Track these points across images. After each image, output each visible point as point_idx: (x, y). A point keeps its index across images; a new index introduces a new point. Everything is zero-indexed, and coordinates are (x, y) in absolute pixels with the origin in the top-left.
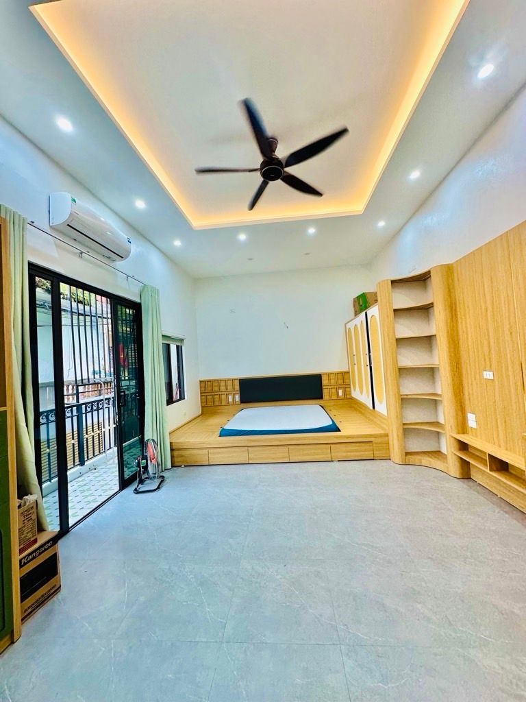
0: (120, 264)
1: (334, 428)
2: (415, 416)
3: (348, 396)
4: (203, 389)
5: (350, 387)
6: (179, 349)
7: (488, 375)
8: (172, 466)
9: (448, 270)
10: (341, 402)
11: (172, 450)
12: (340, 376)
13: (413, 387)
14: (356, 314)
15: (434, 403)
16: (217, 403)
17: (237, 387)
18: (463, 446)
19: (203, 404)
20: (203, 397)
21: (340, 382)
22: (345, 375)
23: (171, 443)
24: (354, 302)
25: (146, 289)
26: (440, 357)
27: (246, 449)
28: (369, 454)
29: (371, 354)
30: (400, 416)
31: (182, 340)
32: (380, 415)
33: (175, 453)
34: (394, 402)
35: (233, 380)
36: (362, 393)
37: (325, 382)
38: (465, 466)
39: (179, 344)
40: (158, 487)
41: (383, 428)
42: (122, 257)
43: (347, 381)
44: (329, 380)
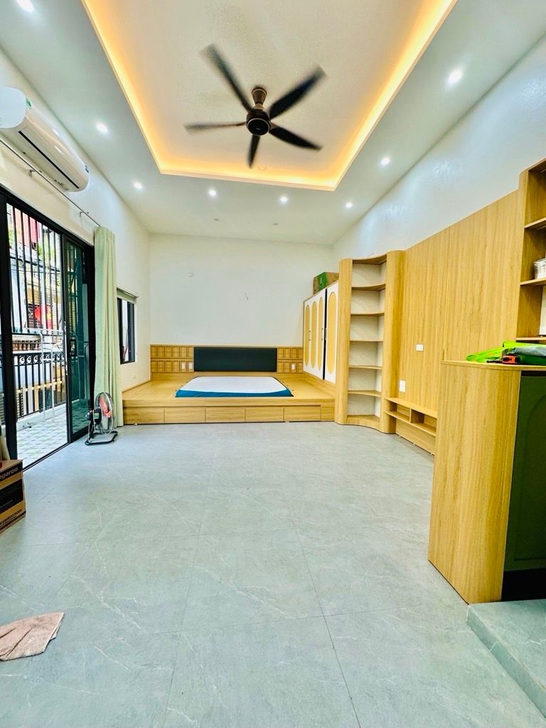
0: (73, 194)
1: (287, 393)
2: (359, 385)
3: (300, 371)
4: (154, 354)
5: (302, 363)
6: (130, 307)
7: (420, 347)
8: (124, 425)
9: (402, 256)
10: (291, 376)
11: (124, 408)
12: (294, 352)
13: (360, 360)
14: (315, 292)
15: (375, 372)
16: (168, 370)
17: (192, 355)
18: (394, 407)
19: (154, 370)
20: (153, 363)
21: (294, 356)
22: (299, 350)
23: (124, 401)
24: (314, 281)
25: (101, 231)
26: (384, 334)
27: (204, 409)
28: (317, 417)
29: (327, 329)
30: (347, 384)
31: (135, 298)
32: (329, 384)
33: (128, 411)
34: (343, 372)
35: (188, 347)
36: (313, 366)
37: (279, 356)
38: (393, 421)
39: (131, 302)
40: (113, 441)
41: (330, 395)
42: (78, 187)
43: (300, 356)
44: (284, 354)
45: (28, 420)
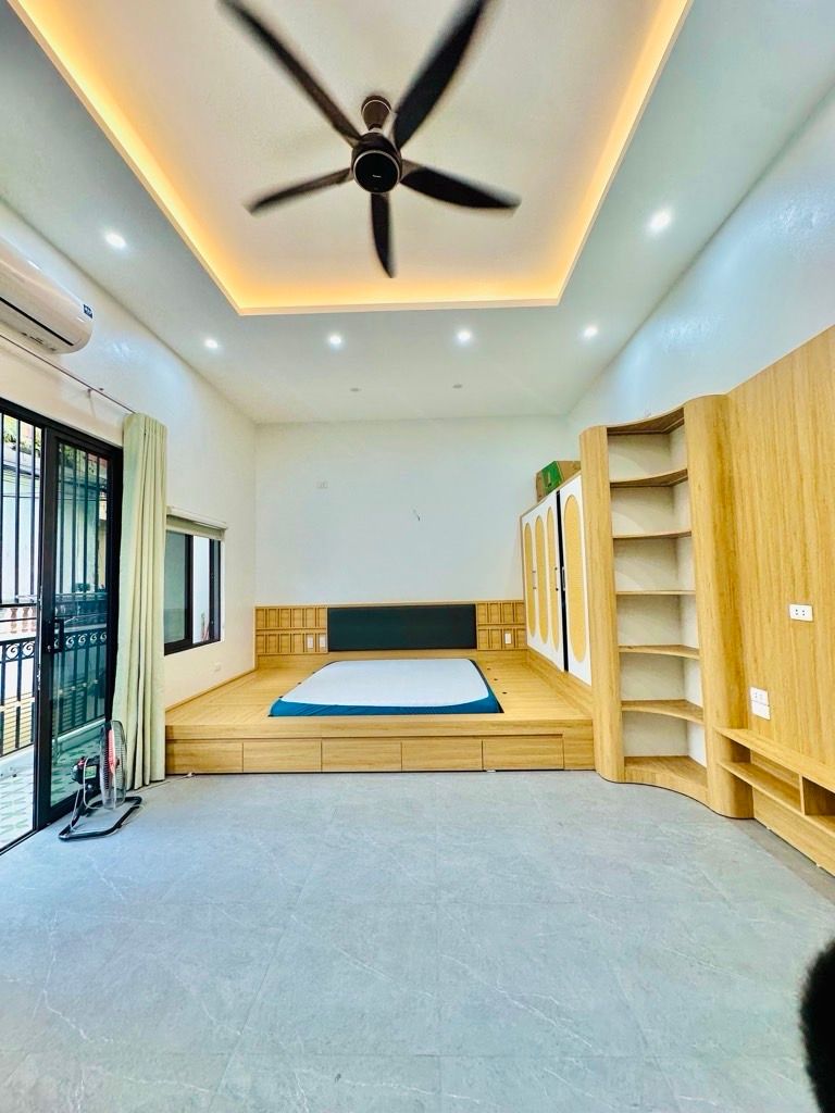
0: (67, 359)
2: (644, 686)
3: (521, 646)
4: (261, 623)
5: (524, 630)
6: (214, 550)
7: (801, 612)
8: (167, 775)
9: (719, 406)
10: (508, 655)
11: (169, 741)
12: (509, 609)
13: (642, 632)
14: (540, 497)
15: (680, 664)
16: (285, 651)
17: (324, 622)
18: (740, 754)
19: (261, 651)
20: (259, 638)
21: (509, 618)
22: (517, 606)
23: (168, 729)
24: (538, 479)
25: (135, 420)
26: (696, 574)
27: (318, 743)
28: (555, 759)
29: (565, 568)
30: (617, 685)
31: (221, 531)
32: (576, 684)
33: (177, 748)
34: (606, 664)
35: (317, 609)
36: (545, 640)
37: (481, 618)
38: (742, 793)
39: (214, 538)
41: (583, 710)
42: (71, 344)
43: (520, 618)
44: (489, 615)
45: (13, 762)
